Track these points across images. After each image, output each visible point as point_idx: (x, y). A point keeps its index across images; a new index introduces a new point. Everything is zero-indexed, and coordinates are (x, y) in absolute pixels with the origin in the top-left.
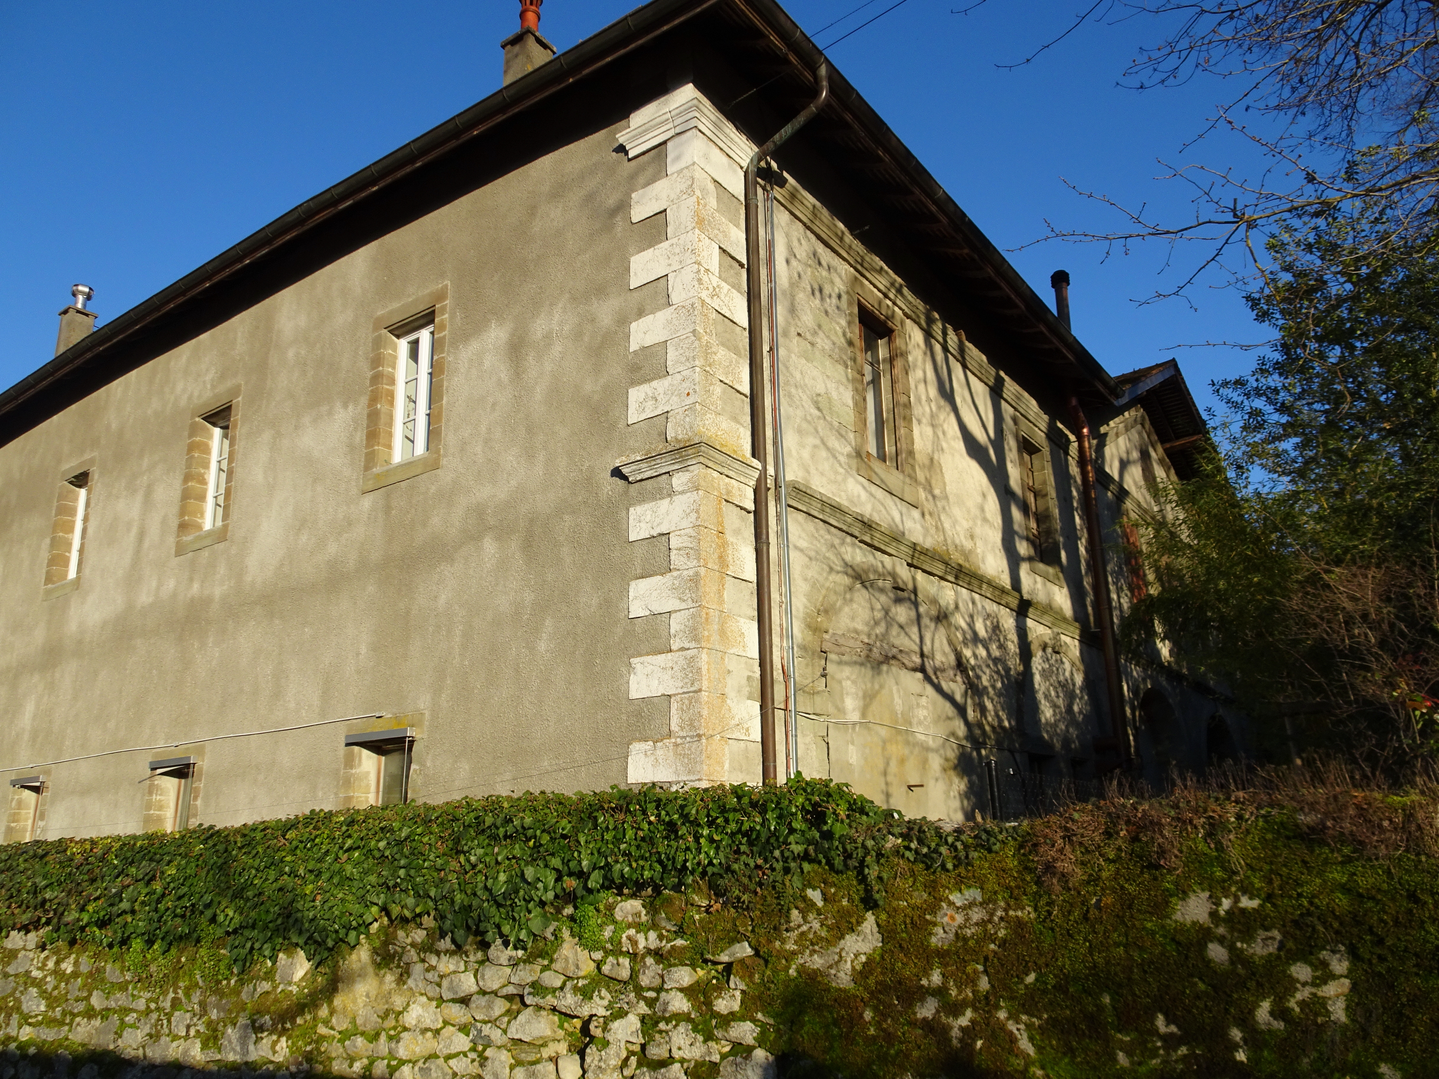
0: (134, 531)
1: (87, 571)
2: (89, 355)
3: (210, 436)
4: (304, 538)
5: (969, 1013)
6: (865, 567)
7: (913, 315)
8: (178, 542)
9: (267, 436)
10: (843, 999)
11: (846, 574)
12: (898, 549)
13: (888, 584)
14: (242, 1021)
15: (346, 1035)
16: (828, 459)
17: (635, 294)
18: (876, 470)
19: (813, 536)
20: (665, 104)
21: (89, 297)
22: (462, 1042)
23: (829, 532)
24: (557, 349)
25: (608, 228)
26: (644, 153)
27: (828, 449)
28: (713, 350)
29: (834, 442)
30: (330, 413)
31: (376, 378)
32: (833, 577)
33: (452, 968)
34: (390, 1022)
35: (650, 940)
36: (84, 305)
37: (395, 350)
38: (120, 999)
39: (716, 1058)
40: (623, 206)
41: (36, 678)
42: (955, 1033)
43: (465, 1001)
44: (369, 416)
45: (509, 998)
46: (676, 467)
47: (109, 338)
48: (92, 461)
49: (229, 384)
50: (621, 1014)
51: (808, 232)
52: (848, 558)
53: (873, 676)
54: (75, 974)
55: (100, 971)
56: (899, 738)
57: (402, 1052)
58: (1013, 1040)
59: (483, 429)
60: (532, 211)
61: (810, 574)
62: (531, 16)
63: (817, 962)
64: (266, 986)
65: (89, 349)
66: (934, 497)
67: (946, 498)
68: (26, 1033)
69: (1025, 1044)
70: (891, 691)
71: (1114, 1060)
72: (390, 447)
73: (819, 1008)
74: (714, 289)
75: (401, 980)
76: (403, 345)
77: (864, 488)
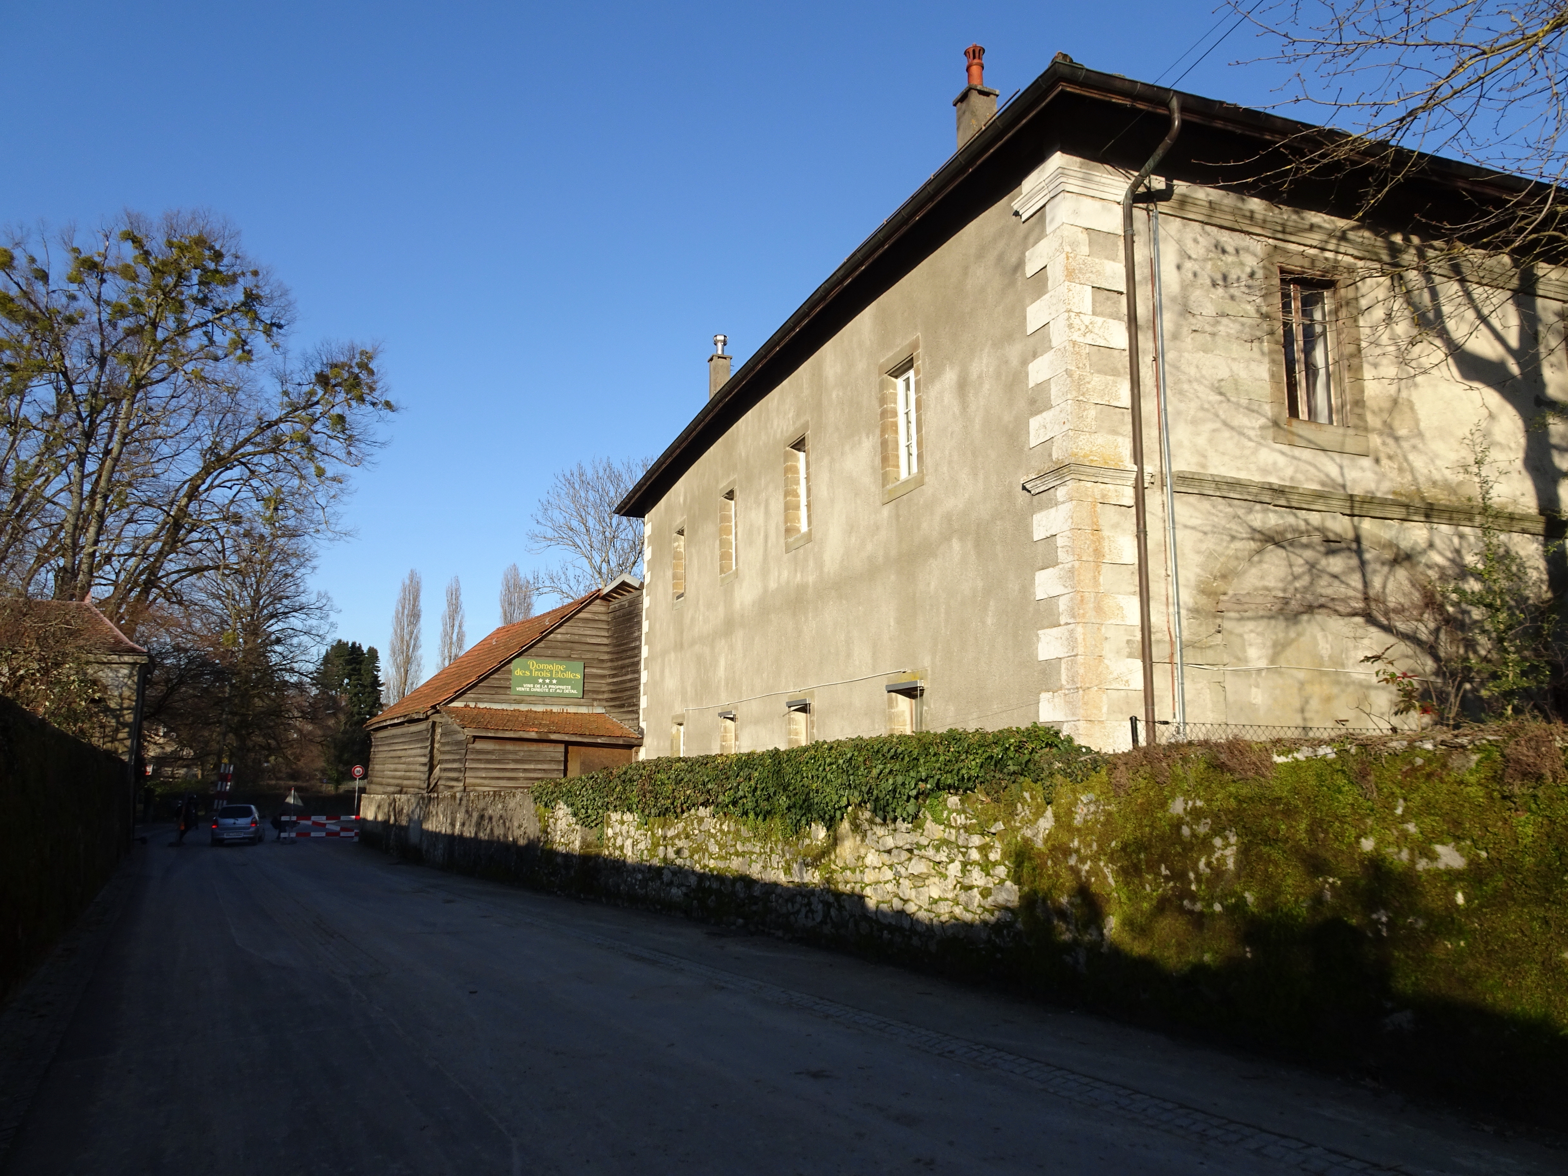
0: (762, 534)
1: (740, 564)
2: (721, 405)
3: (797, 460)
4: (853, 539)
5: (1089, 862)
6: (1280, 529)
7: (1366, 254)
8: (786, 543)
9: (826, 461)
10: (1040, 854)
11: (1253, 539)
12: (1327, 505)
13: (1317, 538)
14: (800, 860)
15: (844, 869)
16: (1231, 438)
17: (1031, 339)
18: (1301, 432)
19: (1209, 513)
20: (1043, 170)
21: (725, 343)
22: (889, 874)
23: (1230, 505)
24: (986, 386)
25: (1012, 283)
26: (1032, 216)
27: (1232, 428)
28: (1087, 380)
29: (1242, 420)
30: (860, 442)
31: (884, 414)
32: (1238, 545)
33: (882, 833)
34: (860, 863)
35: (961, 820)
36: (723, 351)
37: (895, 389)
38: (748, 847)
39: (991, 885)
40: (1020, 265)
41: (723, 641)
42: (1083, 873)
43: (889, 852)
44: (882, 444)
45: (908, 850)
46: (1058, 482)
47: (730, 392)
48: (734, 482)
49: (802, 420)
50: (952, 861)
51: (1208, 228)
52: (1257, 524)
53: (1287, 627)
54: (729, 832)
55: (738, 830)
56: (1324, 679)
57: (866, 880)
58: (1105, 877)
59: (947, 452)
60: (966, 270)
61: (1204, 547)
62: (975, 69)
63: (1028, 833)
64: (807, 841)
65: (720, 401)
66: (1397, 439)
67: (1420, 435)
68: (712, 864)
69: (1111, 880)
70: (1314, 638)
71: (1144, 888)
72: (897, 466)
73: (1030, 859)
74: (1087, 327)
75: (863, 840)
76: (900, 382)
77: (1283, 453)
